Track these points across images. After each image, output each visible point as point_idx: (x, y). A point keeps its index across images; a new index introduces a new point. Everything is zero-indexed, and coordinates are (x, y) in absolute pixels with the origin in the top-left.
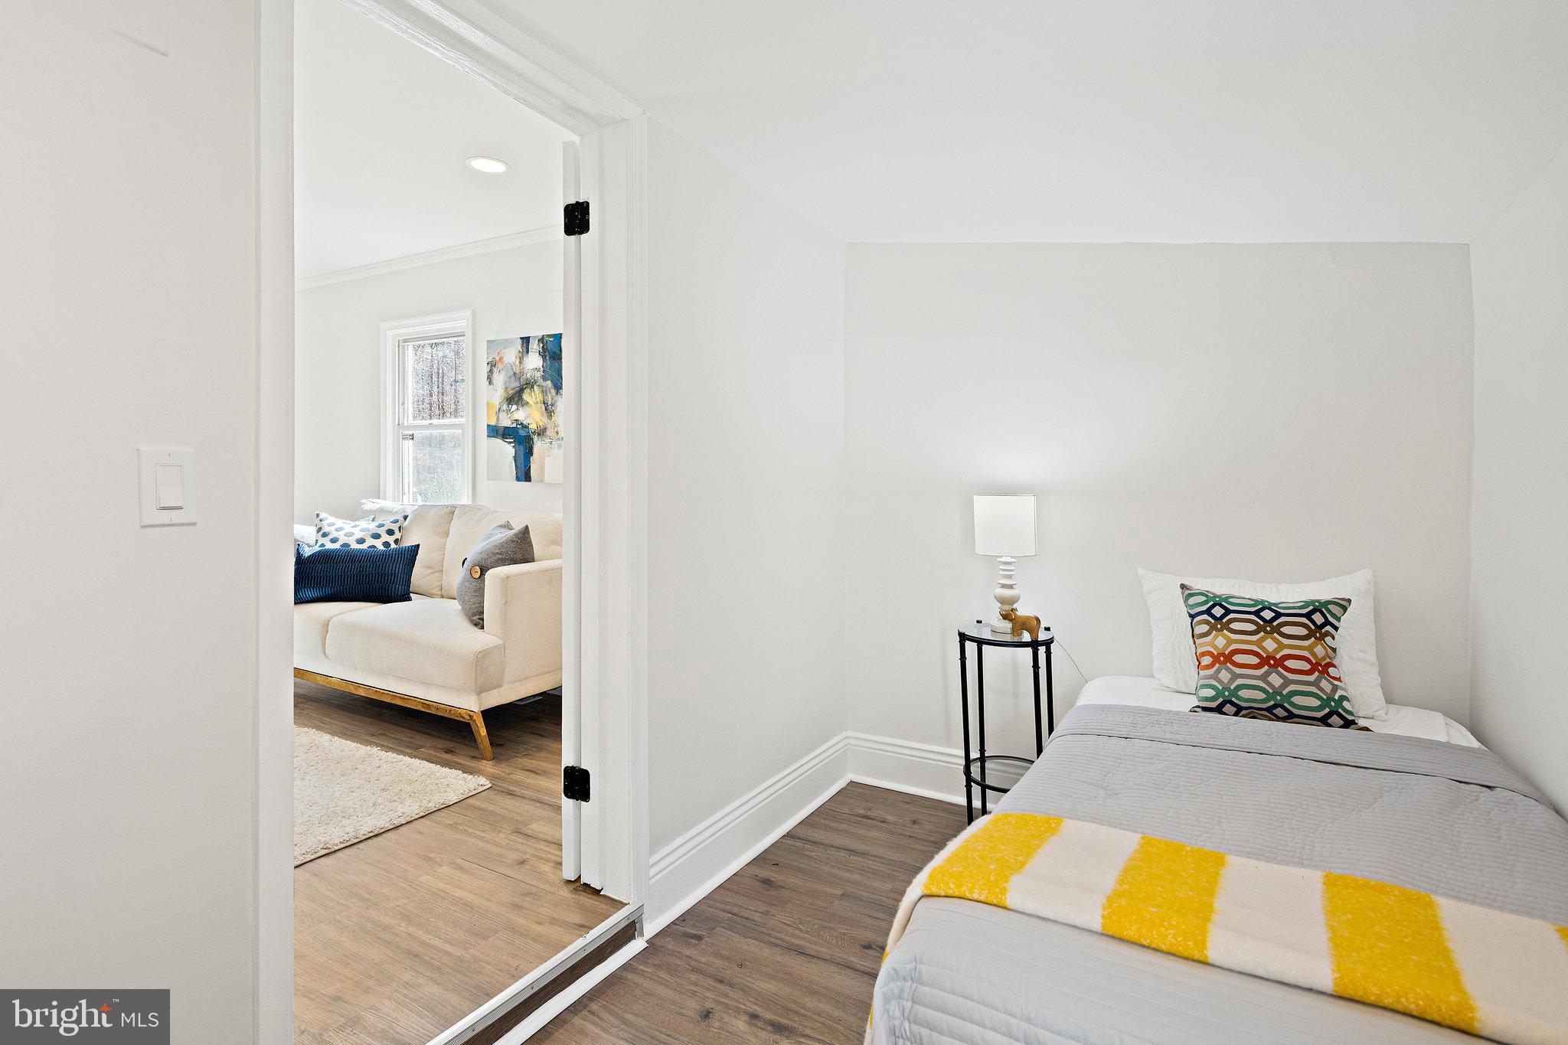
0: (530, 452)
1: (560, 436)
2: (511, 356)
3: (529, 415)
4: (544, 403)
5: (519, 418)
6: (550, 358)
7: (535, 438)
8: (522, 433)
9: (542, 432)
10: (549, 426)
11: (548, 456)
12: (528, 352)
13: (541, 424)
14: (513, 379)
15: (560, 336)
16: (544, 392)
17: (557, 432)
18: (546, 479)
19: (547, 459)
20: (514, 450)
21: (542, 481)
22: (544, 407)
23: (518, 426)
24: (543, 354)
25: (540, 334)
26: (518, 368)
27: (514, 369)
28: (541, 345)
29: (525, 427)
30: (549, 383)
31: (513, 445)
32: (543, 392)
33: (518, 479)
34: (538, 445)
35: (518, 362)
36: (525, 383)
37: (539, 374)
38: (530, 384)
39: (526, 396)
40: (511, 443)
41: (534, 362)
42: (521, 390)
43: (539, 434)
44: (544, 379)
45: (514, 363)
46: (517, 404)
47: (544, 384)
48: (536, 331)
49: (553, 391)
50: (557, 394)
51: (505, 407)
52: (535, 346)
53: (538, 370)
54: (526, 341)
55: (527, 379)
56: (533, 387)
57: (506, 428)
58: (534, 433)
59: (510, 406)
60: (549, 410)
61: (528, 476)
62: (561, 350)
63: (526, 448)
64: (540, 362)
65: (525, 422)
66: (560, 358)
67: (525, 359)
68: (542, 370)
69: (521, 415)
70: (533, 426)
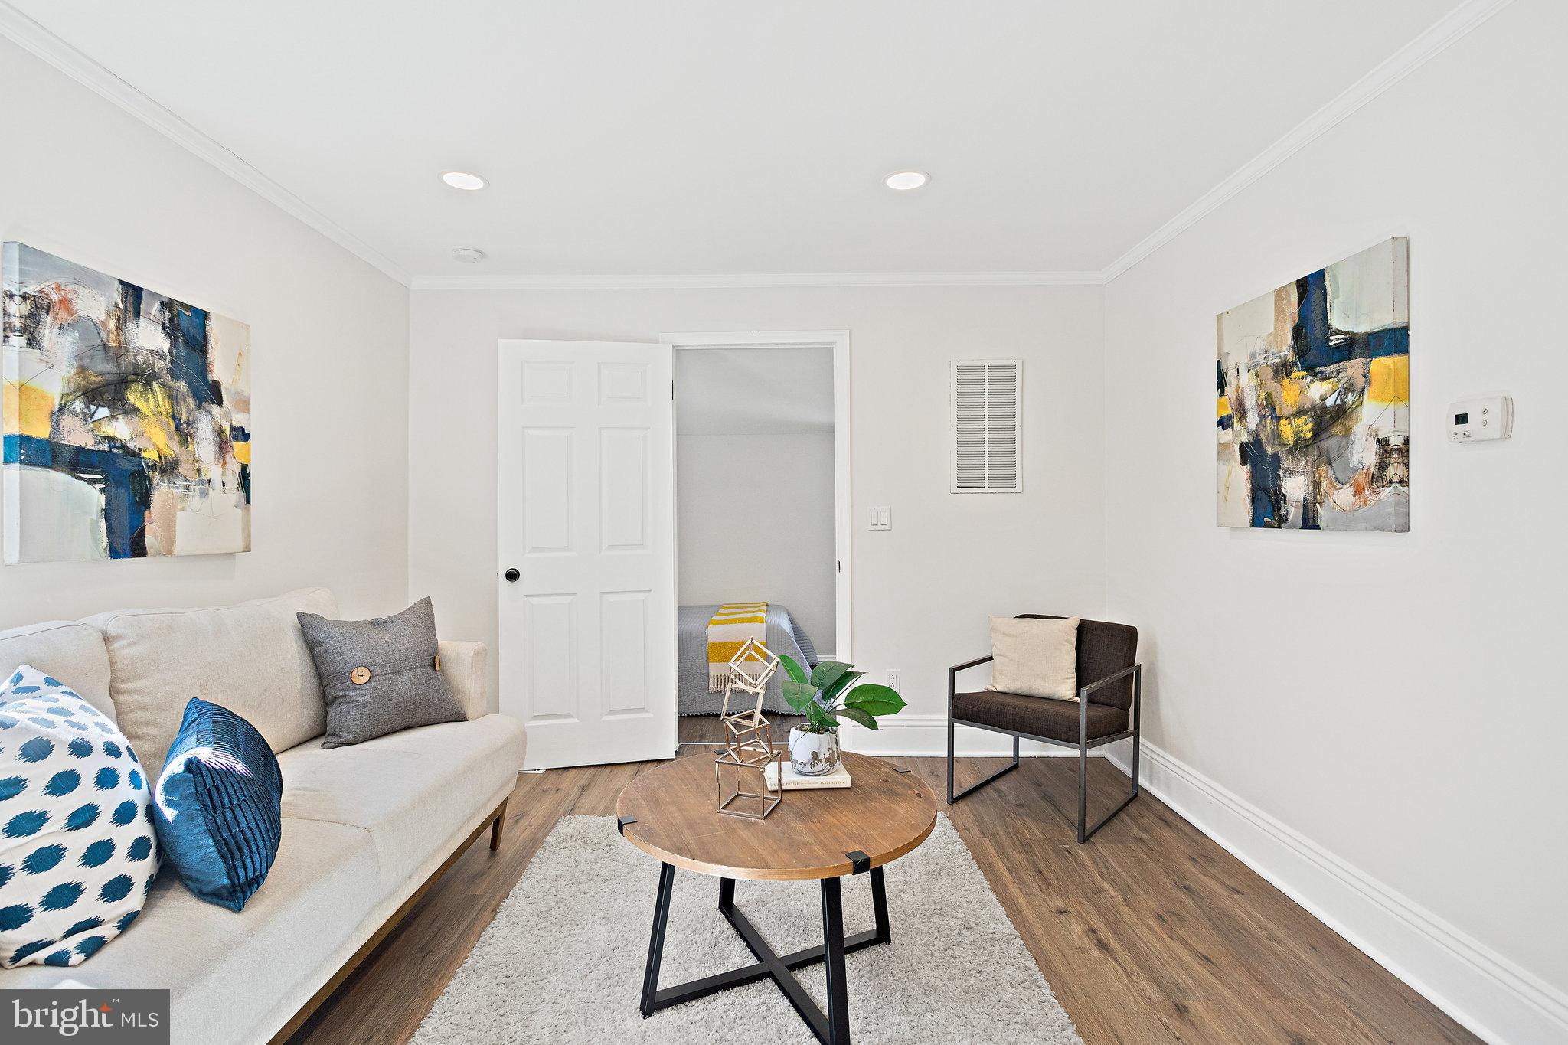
0: (145, 501)
1: (205, 476)
2: (96, 307)
3: (144, 430)
4: (174, 418)
5: (118, 436)
6: (186, 343)
7: (156, 477)
8: (127, 465)
9: (169, 468)
10: (183, 459)
11: (183, 509)
12: (137, 315)
13: (168, 452)
14: (100, 353)
15: (207, 315)
16: (173, 398)
17: (199, 471)
18: (180, 547)
19: (179, 514)
20: (103, 497)
21: (168, 551)
22: (172, 424)
23: (115, 451)
24: (172, 329)
25: (169, 293)
26: (113, 337)
27: (104, 334)
28: (168, 315)
29: (133, 454)
30: (182, 386)
31: (103, 486)
32: (170, 397)
33: (114, 553)
34: (162, 492)
35: (112, 325)
36: (130, 369)
37: (162, 365)
38: (145, 377)
39: (133, 396)
40: (95, 481)
41: (150, 339)
42: (122, 384)
43: (162, 471)
44: (175, 377)
45: (104, 324)
46: (111, 406)
47: (173, 384)
48: (158, 283)
49: (191, 403)
50: (198, 407)
51: (78, 407)
52: (152, 310)
53: (162, 357)
54: (134, 294)
55: (136, 366)
56: (148, 382)
57: (78, 451)
58: (153, 467)
59: (92, 409)
60: (184, 433)
61: (138, 549)
62: (205, 338)
63: (135, 495)
64: (165, 345)
65: (131, 445)
66: (203, 351)
67: (131, 325)
68: (168, 357)
69: (121, 429)
70: (151, 455)
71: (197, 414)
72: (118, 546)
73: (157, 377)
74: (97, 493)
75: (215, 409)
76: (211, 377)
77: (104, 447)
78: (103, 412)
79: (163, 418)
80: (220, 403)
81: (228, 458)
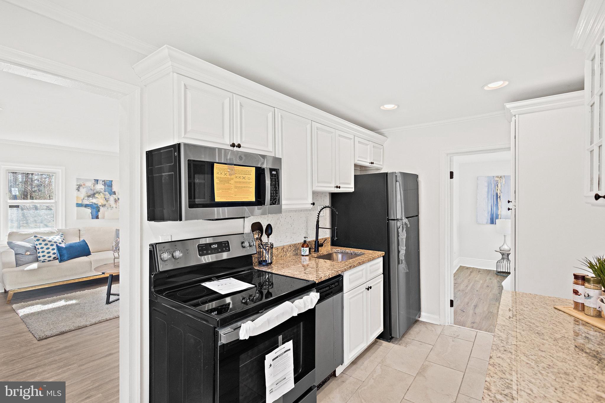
0: (99, 211)
1: (112, 206)
2: (90, 184)
3: (99, 200)
4: (105, 198)
6: (108, 186)
7: (101, 207)
8: (95, 206)
9: (104, 206)
10: (107, 204)
12: (97, 184)
13: (103, 203)
14: (90, 190)
15: (112, 181)
17: (110, 206)
18: (106, 217)
19: (106, 213)
21: (103, 218)
23: (93, 204)
24: (105, 184)
25: (103, 179)
26: (93, 188)
27: (91, 188)
28: (104, 182)
30: (107, 193)
32: (104, 195)
33: (92, 218)
34: (102, 209)
36: (96, 192)
37: (102, 190)
38: (99, 193)
39: (96, 196)
40: (89, 208)
41: (100, 187)
42: (94, 194)
43: (102, 206)
44: (105, 191)
45: (91, 186)
47: (105, 193)
48: (101, 178)
49: (109, 195)
50: (110, 196)
51: (86, 198)
52: (100, 182)
54: (97, 181)
56: (100, 193)
57: (86, 204)
58: (100, 206)
59: (89, 198)
60: (107, 200)
61: (97, 217)
62: (112, 185)
63: (97, 210)
64: (103, 187)
65: (96, 203)
66: (111, 187)
67: (96, 185)
68: (104, 189)
69: (94, 201)
70: (100, 204)
71: (110, 197)
72: (93, 217)
73: (101, 192)
74: (90, 210)
75: (114, 196)
76: (113, 191)
77: (91, 203)
78: (91, 198)
79: (103, 198)
80: (115, 194)
81: (117, 203)
